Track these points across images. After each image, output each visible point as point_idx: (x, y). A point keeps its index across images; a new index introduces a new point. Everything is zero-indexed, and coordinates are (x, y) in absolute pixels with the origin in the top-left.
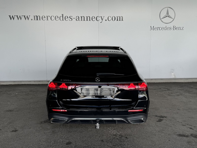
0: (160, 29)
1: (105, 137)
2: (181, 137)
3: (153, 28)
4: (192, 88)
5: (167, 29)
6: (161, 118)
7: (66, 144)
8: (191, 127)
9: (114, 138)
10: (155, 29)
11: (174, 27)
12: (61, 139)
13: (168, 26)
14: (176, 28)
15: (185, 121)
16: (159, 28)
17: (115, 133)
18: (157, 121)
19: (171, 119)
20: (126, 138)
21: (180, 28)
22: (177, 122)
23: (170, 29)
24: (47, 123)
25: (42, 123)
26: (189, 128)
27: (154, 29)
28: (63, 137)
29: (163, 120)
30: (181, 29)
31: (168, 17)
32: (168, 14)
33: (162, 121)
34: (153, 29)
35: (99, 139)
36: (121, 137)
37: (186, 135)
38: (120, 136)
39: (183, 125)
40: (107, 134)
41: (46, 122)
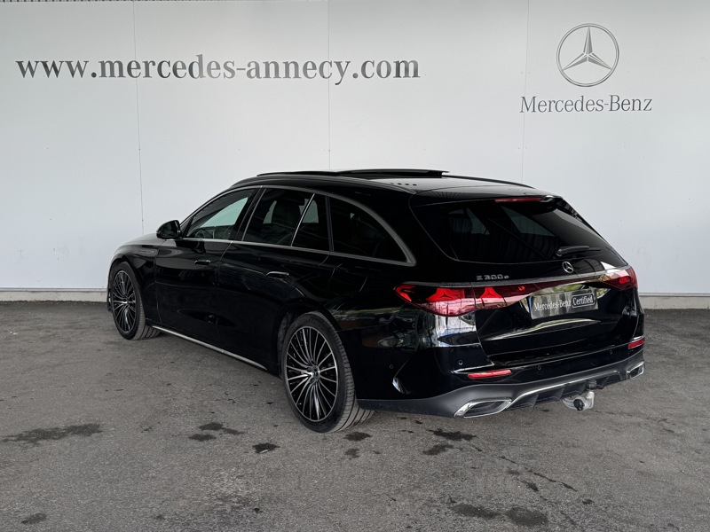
0: (561, 106)
1: (181, 503)
2: (464, 518)
3: (530, 105)
4: (670, 331)
5: (584, 108)
6: (450, 442)
7: (24, 522)
8: (537, 480)
9: (211, 510)
10: (542, 108)
11: (615, 99)
12: (22, 502)
13: (590, 94)
14: (620, 102)
15: (531, 457)
16: (553, 105)
17: (229, 492)
18: (424, 452)
19: (481, 447)
20: (257, 510)
21: (637, 103)
22: (497, 461)
23: (600, 108)
24: (23, 442)
25: (6, 441)
26: (524, 482)
27: (536, 109)
28: (33, 494)
29: (451, 447)
30: (642, 108)
31: (591, 60)
32: (590, 50)
33: (444, 451)
34: (531, 109)
35: (151, 511)
36: (238, 508)
37: (494, 509)
38: (238, 503)
39: (512, 473)
40: (199, 495)
41: (25, 438)
